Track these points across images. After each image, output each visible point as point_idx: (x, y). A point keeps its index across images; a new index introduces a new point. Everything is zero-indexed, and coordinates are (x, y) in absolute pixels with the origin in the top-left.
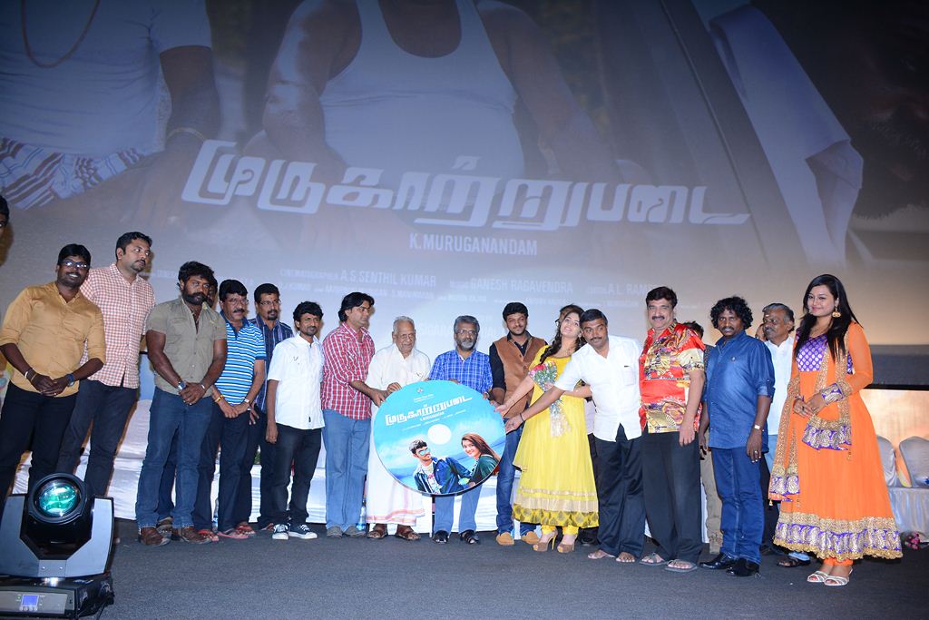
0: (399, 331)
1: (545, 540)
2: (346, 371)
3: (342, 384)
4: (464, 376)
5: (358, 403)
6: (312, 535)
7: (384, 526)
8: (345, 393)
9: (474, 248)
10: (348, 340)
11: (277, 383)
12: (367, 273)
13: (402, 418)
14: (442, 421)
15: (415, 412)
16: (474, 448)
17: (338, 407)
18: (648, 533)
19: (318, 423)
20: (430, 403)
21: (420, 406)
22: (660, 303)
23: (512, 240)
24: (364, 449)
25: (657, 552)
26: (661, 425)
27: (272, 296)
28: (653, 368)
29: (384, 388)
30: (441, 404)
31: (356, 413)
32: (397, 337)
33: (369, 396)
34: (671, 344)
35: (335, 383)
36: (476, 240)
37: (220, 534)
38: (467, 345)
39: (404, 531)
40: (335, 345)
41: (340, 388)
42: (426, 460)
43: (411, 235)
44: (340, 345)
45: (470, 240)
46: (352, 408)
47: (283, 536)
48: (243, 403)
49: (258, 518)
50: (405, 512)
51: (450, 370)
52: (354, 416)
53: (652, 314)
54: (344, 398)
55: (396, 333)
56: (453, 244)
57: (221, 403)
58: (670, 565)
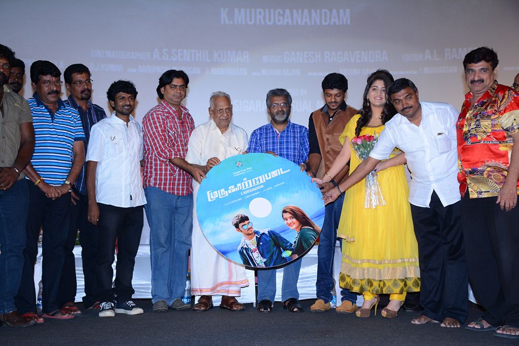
0: (216, 106)
1: (367, 306)
2: (166, 148)
3: (163, 161)
4: (280, 149)
5: (179, 180)
6: (138, 311)
7: (209, 298)
8: (166, 170)
9: (286, 20)
10: (167, 117)
11: (96, 163)
12: (180, 50)
13: (223, 193)
14: (262, 194)
15: (236, 187)
16: (294, 220)
17: (160, 184)
18: (472, 299)
19: (140, 200)
20: (250, 177)
21: (239, 180)
22: (478, 66)
23: (323, 10)
24: (187, 225)
25: (484, 318)
26: (483, 190)
27: (84, 75)
28: (473, 132)
29: (204, 164)
30: (260, 177)
31: (178, 189)
32: (213, 112)
33: (190, 173)
34: (492, 107)
35: (156, 160)
36: (288, 11)
37: (45, 315)
38: (280, 118)
39: (229, 302)
40: (155, 123)
41: (161, 165)
42: (249, 234)
43: (222, 10)
44: (159, 122)
45: (282, 13)
46: (174, 184)
47: (109, 314)
48: (64, 185)
49: (83, 298)
50: (230, 283)
51: (267, 144)
52: (176, 192)
53: (471, 78)
54: (166, 175)
55: (212, 108)
56: (264, 17)
57: (41, 186)
58: (498, 331)
